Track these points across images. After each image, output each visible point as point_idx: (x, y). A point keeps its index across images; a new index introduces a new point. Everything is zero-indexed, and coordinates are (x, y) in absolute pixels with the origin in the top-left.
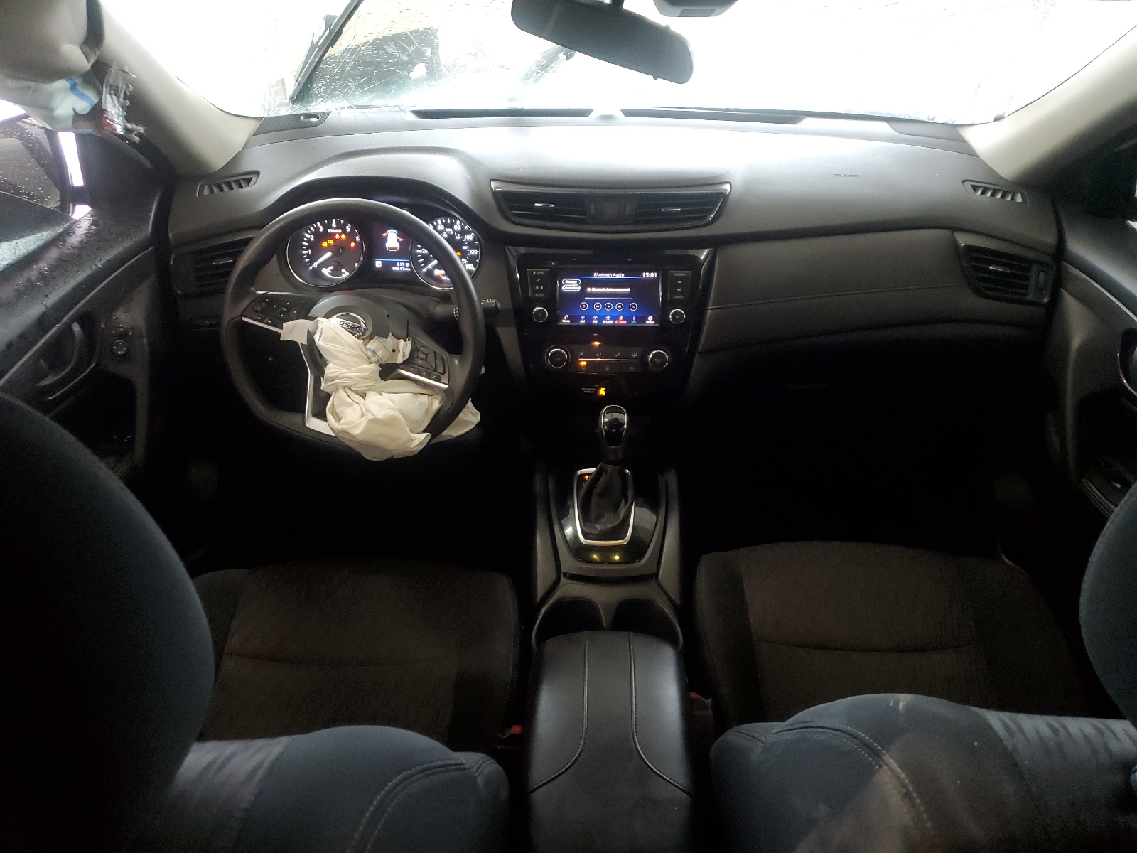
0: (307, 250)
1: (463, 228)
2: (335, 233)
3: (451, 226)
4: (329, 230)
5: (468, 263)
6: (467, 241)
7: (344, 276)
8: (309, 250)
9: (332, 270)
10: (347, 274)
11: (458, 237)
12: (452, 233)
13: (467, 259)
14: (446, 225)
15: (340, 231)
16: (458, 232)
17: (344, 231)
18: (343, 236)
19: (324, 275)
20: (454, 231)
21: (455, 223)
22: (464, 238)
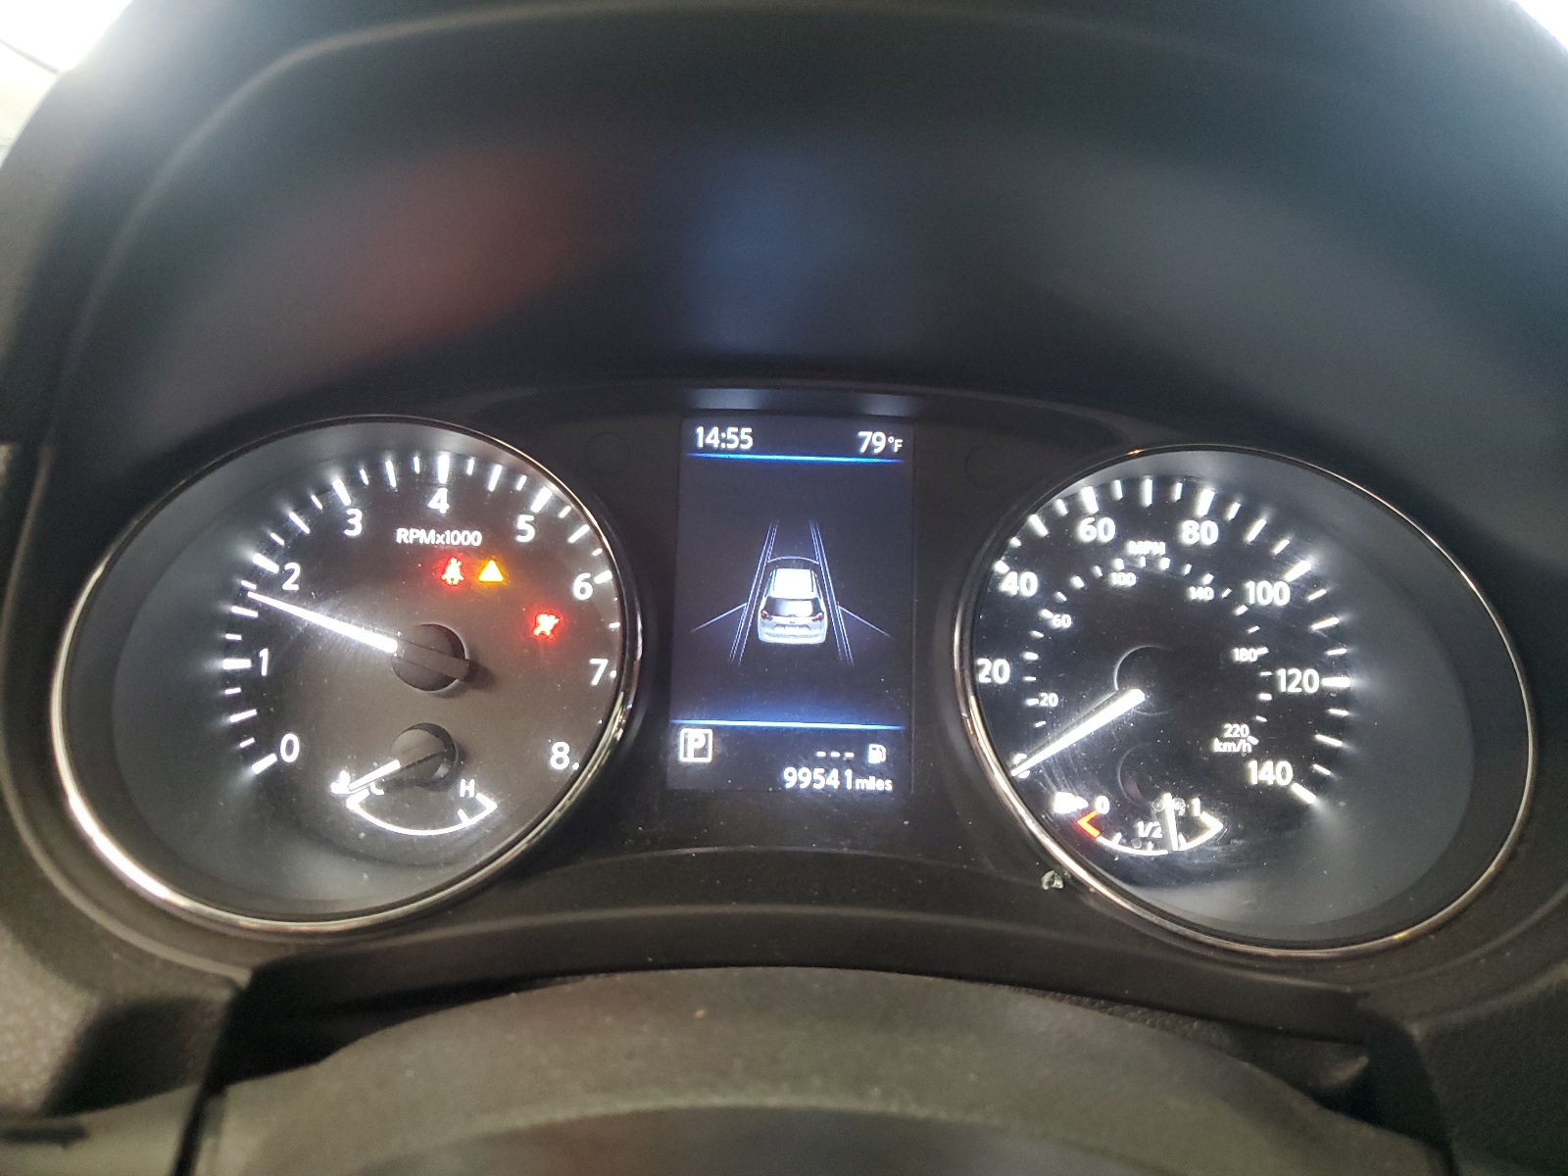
0: (247, 649)
1: (1232, 531)
2: (444, 554)
3: (1162, 521)
4: (403, 535)
5: (1260, 754)
6: (1256, 614)
7: (466, 821)
8: (264, 654)
9: (392, 784)
10: (489, 805)
11: (1202, 593)
12: (1165, 564)
13: (1255, 730)
14: (1132, 519)
15: (474, 538)
16: (1201, 558)
17: (499, 541)
18: (491, 573)
19: (344, 816)
20: (1177, 552)
21: (1185, 509)
22: (1239, 596)
